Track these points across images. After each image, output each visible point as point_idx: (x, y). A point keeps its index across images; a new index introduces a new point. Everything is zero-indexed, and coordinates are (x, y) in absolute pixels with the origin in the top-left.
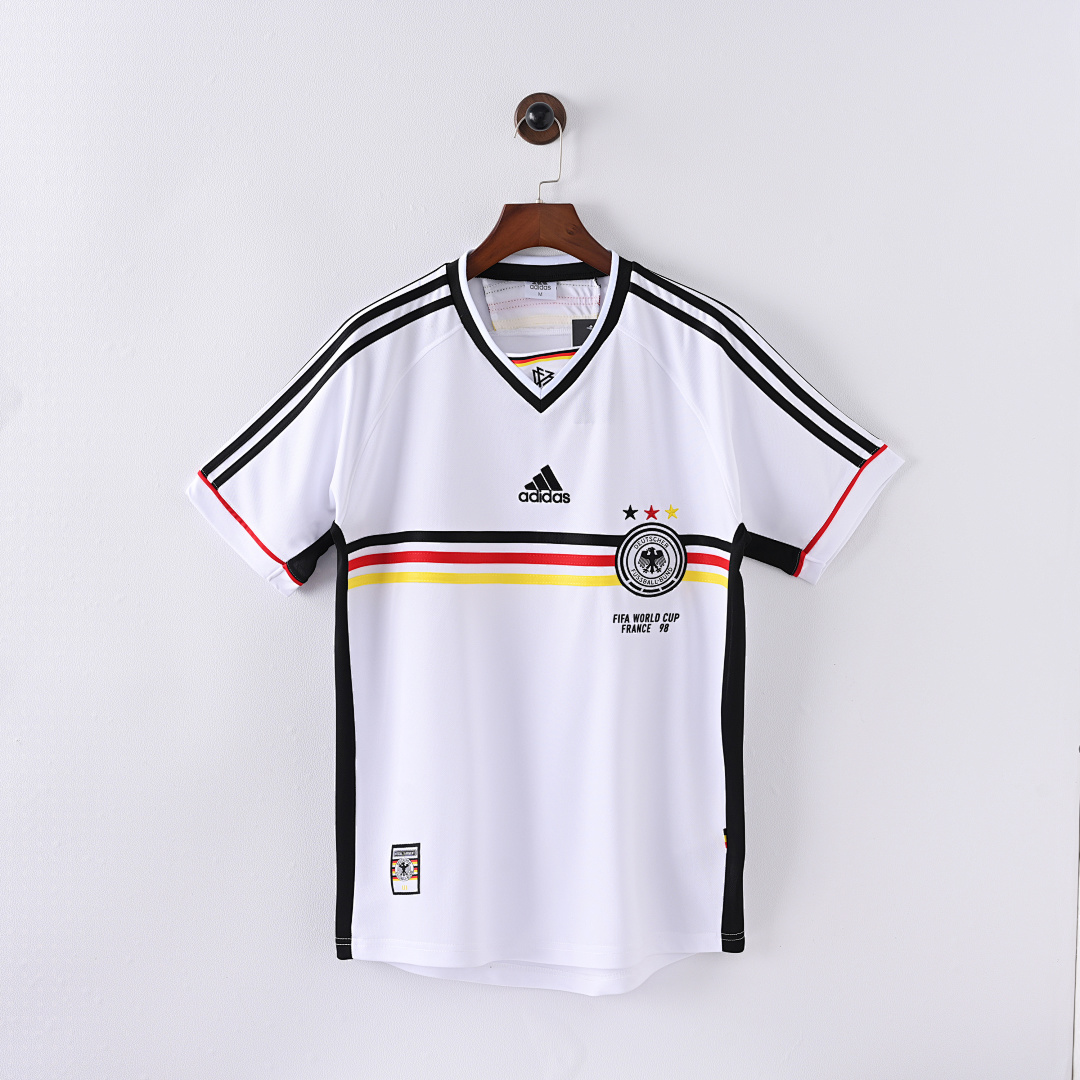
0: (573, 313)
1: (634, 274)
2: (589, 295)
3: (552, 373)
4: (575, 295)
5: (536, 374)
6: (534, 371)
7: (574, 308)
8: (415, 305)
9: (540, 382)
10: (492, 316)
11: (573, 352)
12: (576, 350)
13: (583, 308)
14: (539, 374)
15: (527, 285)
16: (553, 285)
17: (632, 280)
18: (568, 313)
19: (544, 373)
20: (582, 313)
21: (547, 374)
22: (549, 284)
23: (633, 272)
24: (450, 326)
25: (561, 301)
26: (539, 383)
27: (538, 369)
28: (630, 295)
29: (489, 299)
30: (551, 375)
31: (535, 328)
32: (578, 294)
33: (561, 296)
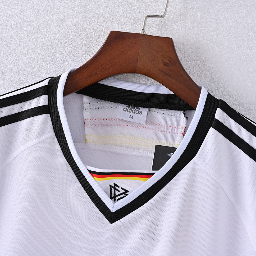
0: (159, 138)
1: (219, 110)
2: (175, 124)
3: (127, 191)
4: (163, 122)
5: (113, 189)
6: (111, 186)
7: (160, 134)
8: (16, 109)
9: (115, 196)
10: (86, 129)
11: (149, 175)
12: (153, 174)
13: (169, 136)
14: (115, 189)
15: (121, 107)
16: (145, 111)
17: (216, 117)
18: (155, 138)
19: (119, 189)
20: (167, 140)
21: (122, 191)
22: (141, 109)
23: (218, 109)
24: (42, 132)
25: (149, 126)
26: (113, 198)
27: (115, 185)
28: (212, 130)
29: (87, 115)
30: (126, 192)
31: (122, 146)
32: (166, 122)
33: (149, 121)
